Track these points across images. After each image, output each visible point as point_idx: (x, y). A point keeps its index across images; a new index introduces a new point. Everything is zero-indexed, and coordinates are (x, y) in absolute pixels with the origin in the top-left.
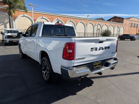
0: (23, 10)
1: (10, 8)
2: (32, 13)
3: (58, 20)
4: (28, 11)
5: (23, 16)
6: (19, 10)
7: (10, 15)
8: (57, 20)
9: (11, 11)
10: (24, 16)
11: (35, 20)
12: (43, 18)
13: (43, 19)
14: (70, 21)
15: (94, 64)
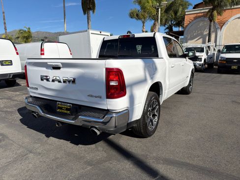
9: (215, 12)
15: (58, 104)
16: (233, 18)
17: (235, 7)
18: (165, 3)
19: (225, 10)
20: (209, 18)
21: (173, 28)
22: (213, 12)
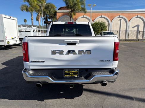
0: (83, 11)
1: (72, 11)
2: (90, 13)
3: (120, 17)
4: (87, 12)
5: (82, 18)
6: (79, 12)
7: (71, 18)
8: (118, 18)
9: (72, 13)
10: (84, 17)
11: (93, 20)
12: (102, 17)
13: (102, 19)
14: (138, 17)
15: (65, 71)
16: (80, 17)
17: (81, 12)
18: (45, 4)
19: (76, 13)
20: (70, 16)
21: (48, 19)
22: (71, 13)
